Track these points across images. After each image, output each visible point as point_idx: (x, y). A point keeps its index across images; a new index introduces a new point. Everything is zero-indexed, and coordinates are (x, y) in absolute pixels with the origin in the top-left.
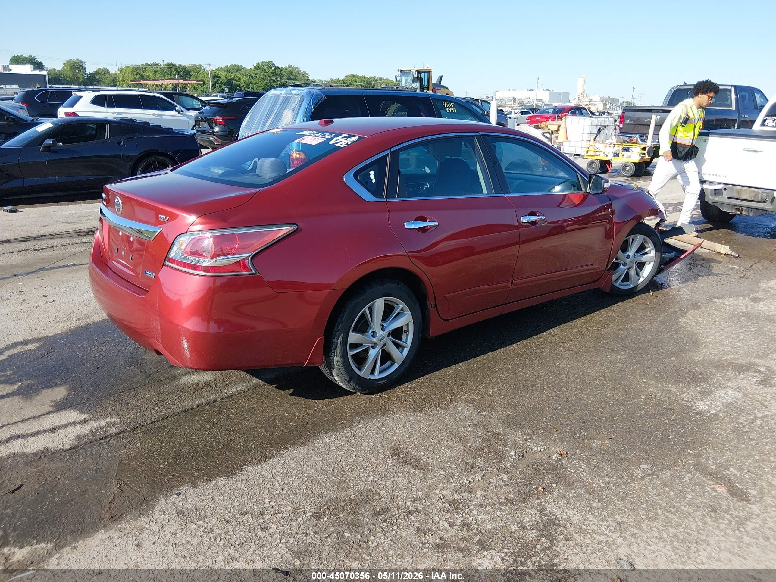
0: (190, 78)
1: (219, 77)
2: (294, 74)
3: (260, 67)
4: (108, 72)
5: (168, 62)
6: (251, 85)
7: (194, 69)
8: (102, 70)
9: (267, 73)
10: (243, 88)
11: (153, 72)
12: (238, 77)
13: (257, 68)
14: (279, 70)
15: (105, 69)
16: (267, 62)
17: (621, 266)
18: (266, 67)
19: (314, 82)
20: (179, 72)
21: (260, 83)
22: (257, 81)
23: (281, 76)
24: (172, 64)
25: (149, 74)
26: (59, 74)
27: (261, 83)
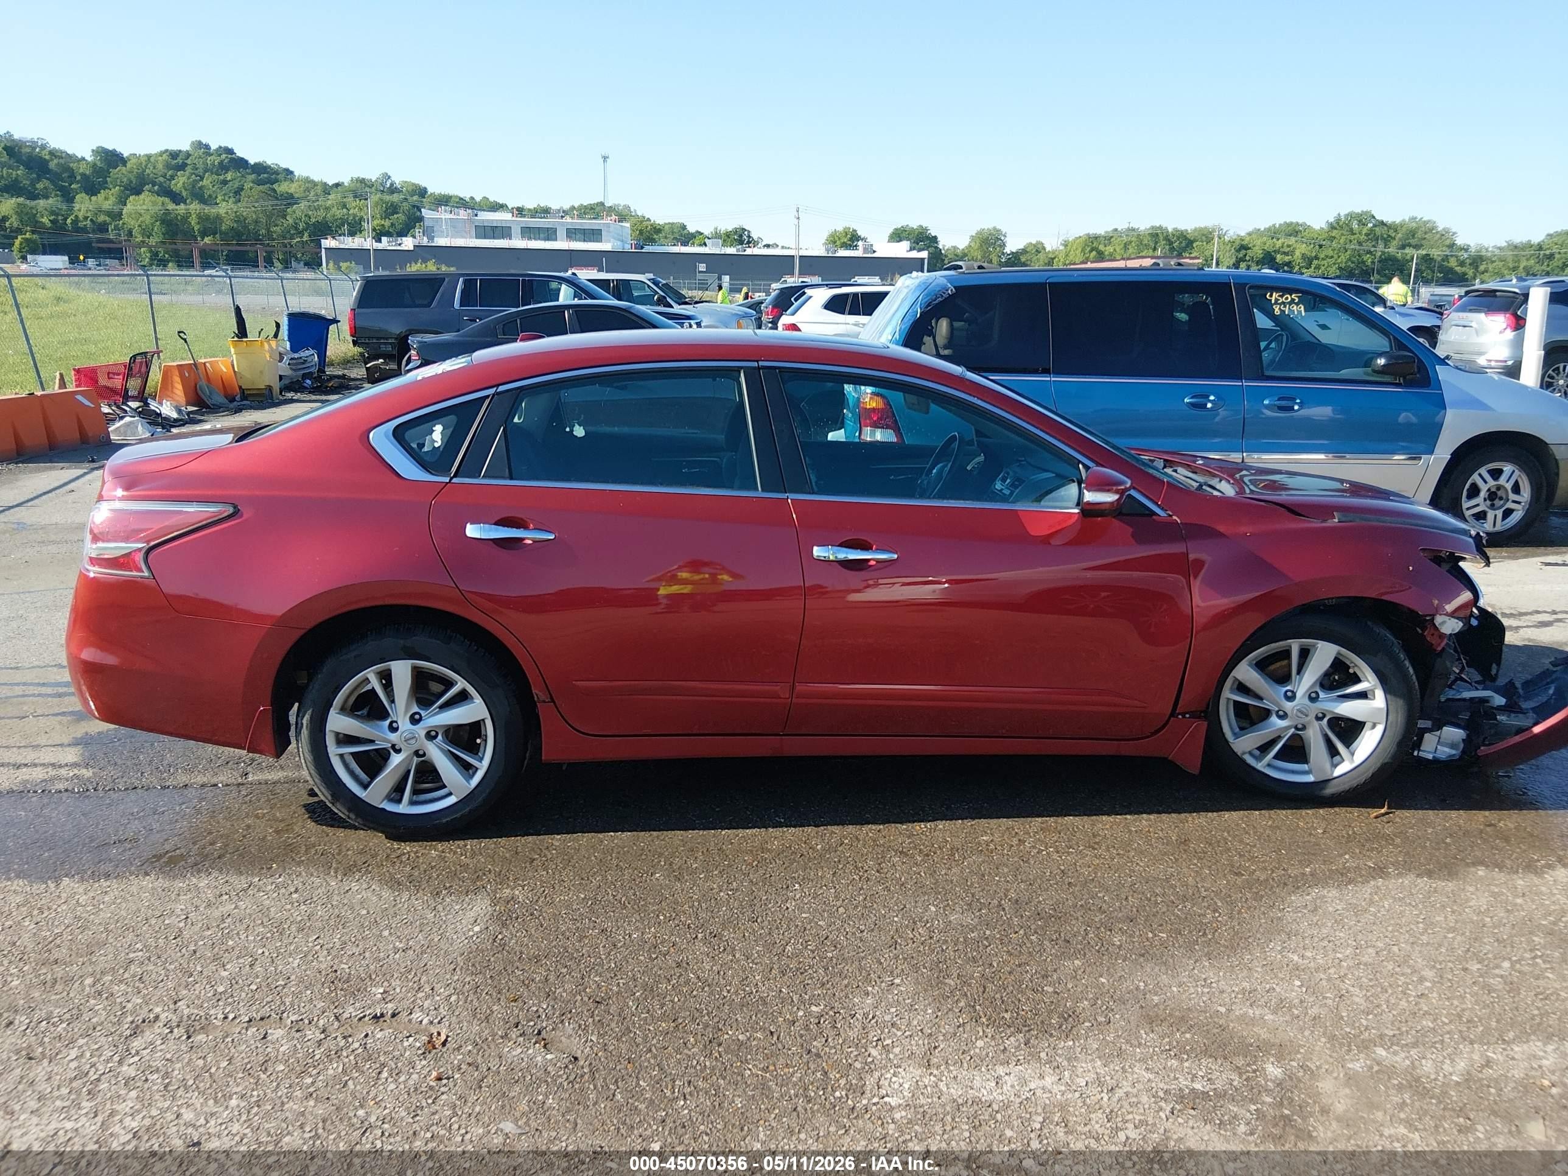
0: (1191, 253)
1: (1249, 248)
2: (1419, 235)
3: (1341, 224)
4: (1044, 249)
5: (1154, 225)
6: (1315, 262)
7: (1203, 235)
8: (1035, 246)
9: (1356, 236)
10: (1297, 268)
11: (1122, 246)
12: (1289, 246)
13: (1335, 225)
14: (1386, 228)
15: (1039, 243)
16: (1358, 214)
17: (1274, 719)
18: (1355, 225)
19: (1466, 250)
20: (1171, 243)
21: (1336, 256)
22: (1331, 253)
23: (1387, 240)
24: (1160, 228)
25: (1115, 250)
26: (961, 254)
27: (1339, 257)
